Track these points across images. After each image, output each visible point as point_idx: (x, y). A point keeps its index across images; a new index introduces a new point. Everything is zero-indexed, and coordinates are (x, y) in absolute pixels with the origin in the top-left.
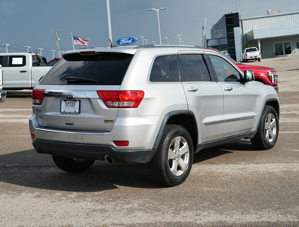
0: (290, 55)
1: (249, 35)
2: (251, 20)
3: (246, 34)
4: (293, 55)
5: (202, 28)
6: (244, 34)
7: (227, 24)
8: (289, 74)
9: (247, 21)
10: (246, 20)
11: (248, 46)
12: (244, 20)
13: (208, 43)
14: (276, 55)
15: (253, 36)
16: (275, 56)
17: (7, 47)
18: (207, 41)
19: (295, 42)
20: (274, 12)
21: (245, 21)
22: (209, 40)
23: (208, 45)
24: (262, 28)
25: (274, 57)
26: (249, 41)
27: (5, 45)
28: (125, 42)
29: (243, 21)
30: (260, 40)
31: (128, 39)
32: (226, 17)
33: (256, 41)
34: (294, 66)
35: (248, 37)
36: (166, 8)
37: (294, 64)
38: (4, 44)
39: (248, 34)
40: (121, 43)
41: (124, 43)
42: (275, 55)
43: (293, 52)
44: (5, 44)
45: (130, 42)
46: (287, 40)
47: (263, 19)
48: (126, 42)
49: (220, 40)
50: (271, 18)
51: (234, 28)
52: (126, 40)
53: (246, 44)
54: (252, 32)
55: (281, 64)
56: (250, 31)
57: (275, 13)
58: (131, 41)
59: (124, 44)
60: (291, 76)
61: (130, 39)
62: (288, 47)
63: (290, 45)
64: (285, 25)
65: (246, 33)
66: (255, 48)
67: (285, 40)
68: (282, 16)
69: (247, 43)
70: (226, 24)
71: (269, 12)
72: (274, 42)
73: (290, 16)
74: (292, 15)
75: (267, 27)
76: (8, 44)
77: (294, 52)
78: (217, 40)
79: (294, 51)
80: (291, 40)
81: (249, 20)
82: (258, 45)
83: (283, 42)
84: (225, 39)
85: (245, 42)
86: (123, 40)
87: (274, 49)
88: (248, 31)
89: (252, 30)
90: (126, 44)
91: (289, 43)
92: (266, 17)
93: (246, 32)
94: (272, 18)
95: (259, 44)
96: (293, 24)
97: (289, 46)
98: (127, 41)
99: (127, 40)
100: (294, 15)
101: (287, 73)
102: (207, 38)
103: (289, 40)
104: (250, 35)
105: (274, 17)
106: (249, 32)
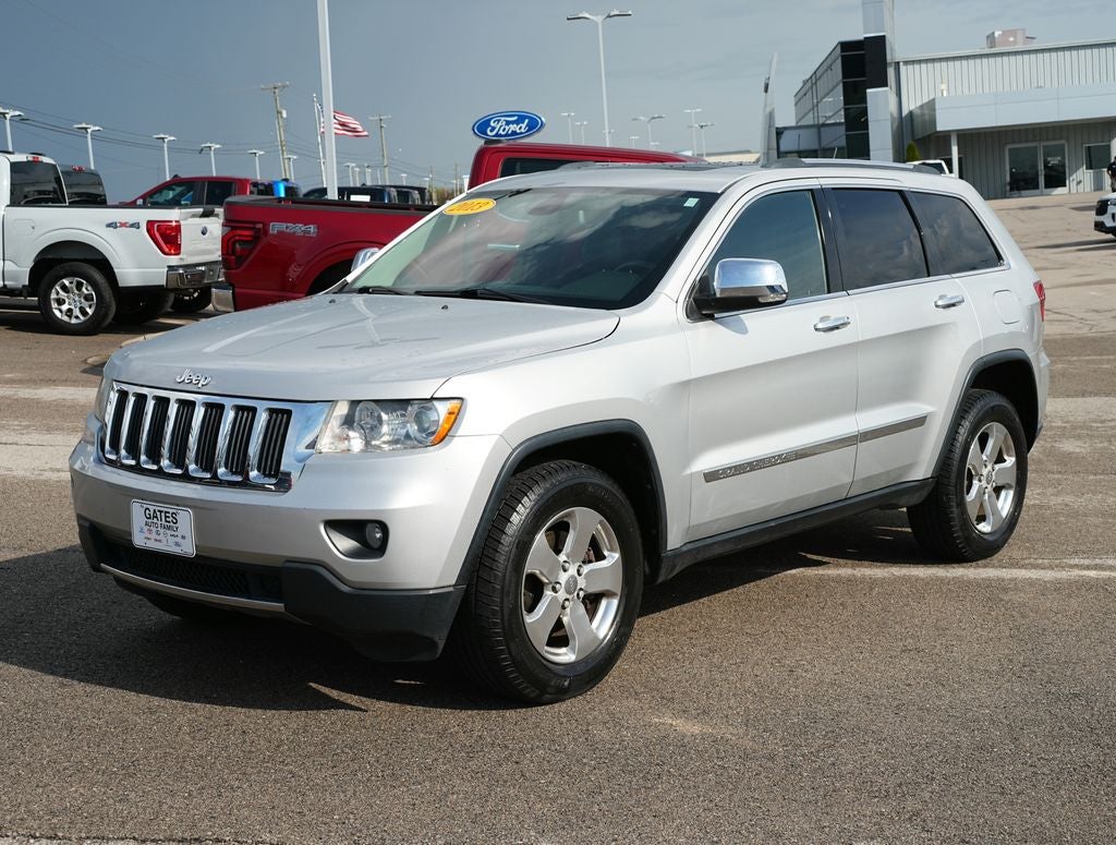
0: (1060, 190)
1: (923, 115)
2: (930, 65)
3: (911, 113)
4: (1074, 190)
5: (763, 89)
6: (905, 112)
7: (845, 74)
8: (1045, 259)
9: (917, 66)
10: (913, 62)
11: (917, 153)
12: (906, 63)
13: (782, 142)
14: (1012, 189)
15: (933, 122)
16: (1008, 194)
17: (89, 136)
18: (780, 132)
19: (1082, 144)
20: (1012, 39)
21: (910, 67)
22: (786, 128)
23: (782, 149)
24: (966, 92)
25: (1006, 197)
26: (920, 137)
27: (86, 129)
28: (504, 130)
29: (903, 68)
30: (958, 136)
31: (516, 118)
32: (842, 50)
33: (946, 136)
34: (1068, 230)
35: (918, 122)
36: (630, 13)
37: (1069, 224)
38: (81, 123)
39: (918, 112)
40: (491, 131)
41: (501, 132)
42: (1008, 188)
43: (1072, 181)
44: (84, 125)
45: (523, 130)
46: (1054, 139)
47: (971, 62)
48: (507, 128)
49: (823, 129)
50: (999, 59)
51: (868, 91)
52: (508, 123)
53: (910, 147)
54: (931, 105)
55: (1023, 221)
56: (926, 100)
57: (1015, 43)
58: (524, 126)
59: (501, 136)
60: (1047, 269)
61: (521, 119)
62: (1056, 162)
63: (1064, 158)
64: (1048, 85)
65: (912, 107)
66: (939, 161)
67: (1047, 140)
68: (1040, 56)
69: (911, 142)
70: (844, 76)
71: (994, 38)
72: (1006, 143)
73: (1067, 53)
74: (1074, 53)
75: (987, 90)
76: (95, 125)
77: (1075, 182)
78: (815, 130)
79: (1074, 176)
80: (1068, 139)
81: (924, 66)
82: (951, 154)
83: (1041, 146)
84: (837, 128)
85: (908, 141)
86: (499, 121)
87: (1008, 168)
88: (919, 104)
89: (931, 98)
90: (506, 135)
91: (1060, 151)
92: (981, 56)
93: (910, 105)
94: (1005, 59)
95: (955, 149)
96: (1077, 83)
97: (1059, 158)
98: (513, 127)
99: (513, 122)
100: (1082, 52)
101: (1036, 257)
102: (779, 124)
103: (1061, 139)
104: (927, 118)
105: (1012, 58)
106: (922, 107)
